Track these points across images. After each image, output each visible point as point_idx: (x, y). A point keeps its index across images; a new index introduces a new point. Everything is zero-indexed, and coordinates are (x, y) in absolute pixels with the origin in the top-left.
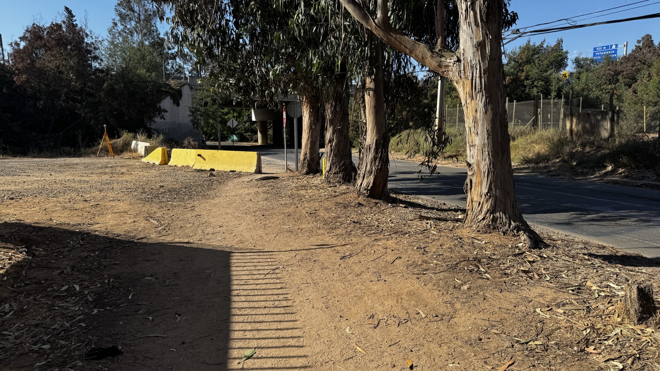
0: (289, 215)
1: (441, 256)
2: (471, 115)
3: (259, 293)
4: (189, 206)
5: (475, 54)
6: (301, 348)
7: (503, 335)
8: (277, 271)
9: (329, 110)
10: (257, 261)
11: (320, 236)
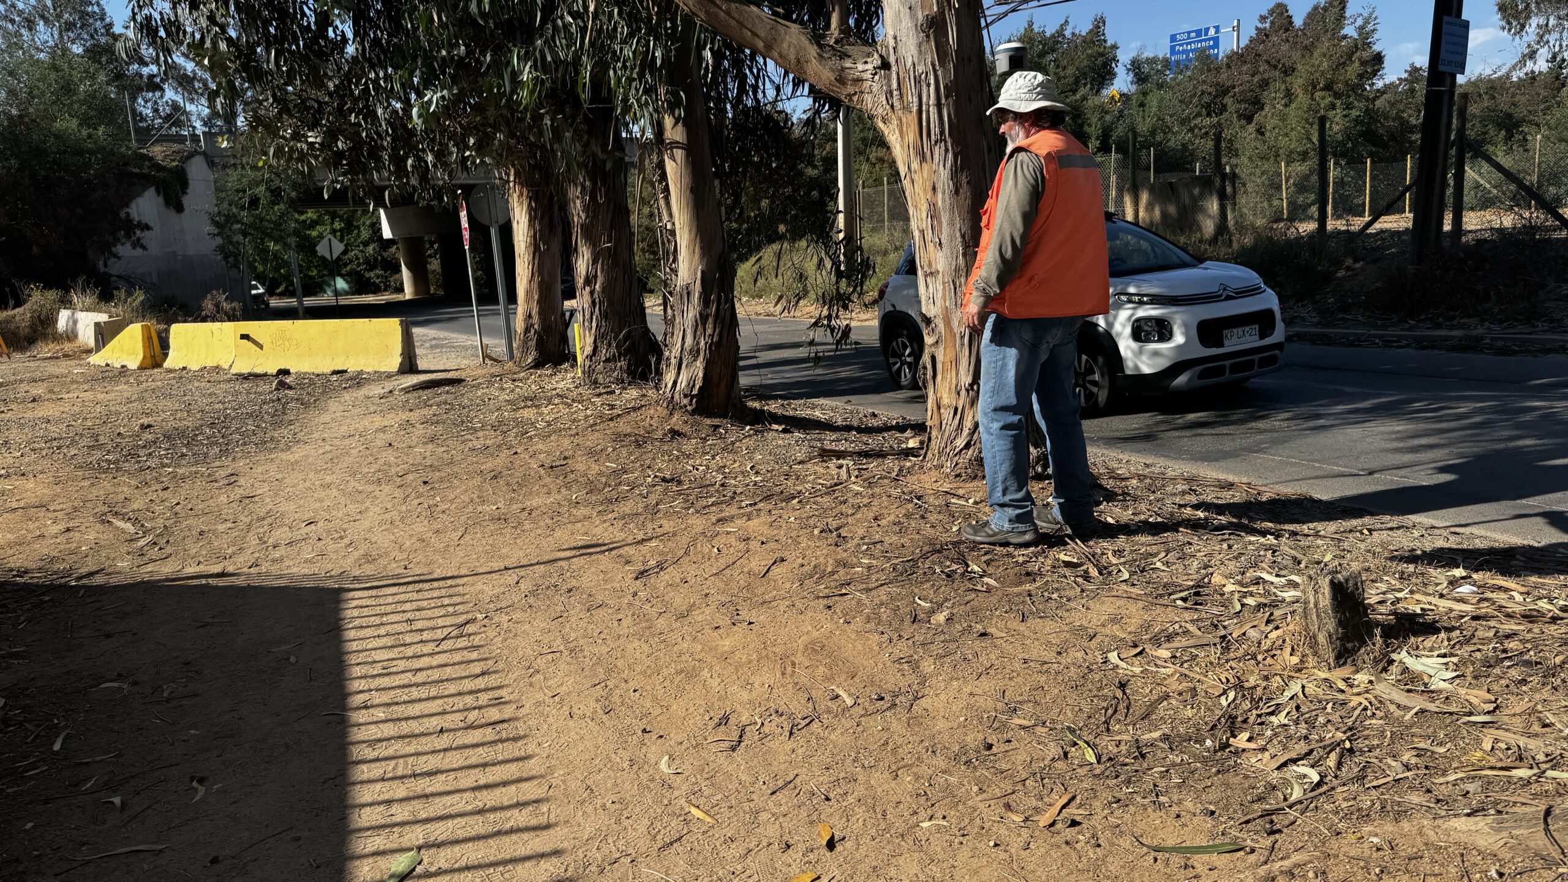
0: (495, 477)
1: (878, 546)
2: (923, 201)
3: (423, 693)
4: (223, 473)
5: (923, 49)
6: (545, 833)
7: (1040, 730)
8: (470, 628)
9: (578, 202)
10: (414, 605)
11: (579, 525)
